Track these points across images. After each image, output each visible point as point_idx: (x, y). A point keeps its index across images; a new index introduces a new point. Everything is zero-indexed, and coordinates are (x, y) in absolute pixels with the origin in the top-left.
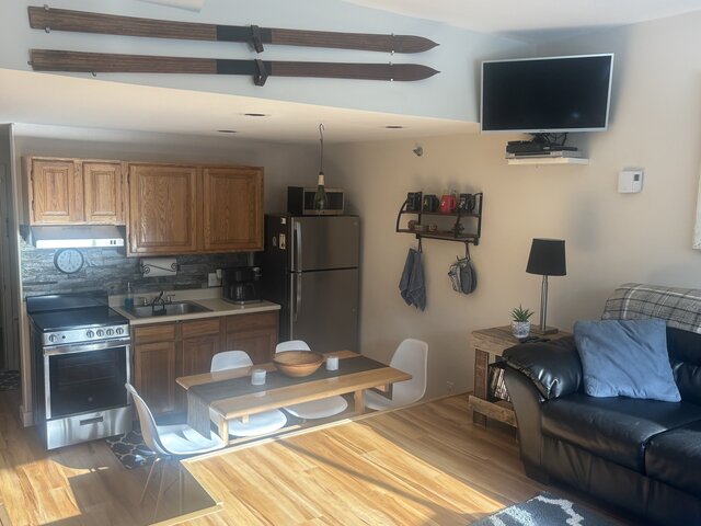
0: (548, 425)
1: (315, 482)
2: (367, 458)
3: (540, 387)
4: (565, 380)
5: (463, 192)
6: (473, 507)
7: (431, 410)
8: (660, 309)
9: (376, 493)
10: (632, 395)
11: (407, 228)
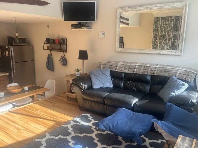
0: (84, 97)
1: (21, 120)
2: (37, 112)
3: (81, 87)
4: (87, 85)
5: (61, 38)
6: (66, 119)
7: (56, 98)
8: (109, 66)
9: (40, 121)
10: (103, 87)
11: (46, 48)
